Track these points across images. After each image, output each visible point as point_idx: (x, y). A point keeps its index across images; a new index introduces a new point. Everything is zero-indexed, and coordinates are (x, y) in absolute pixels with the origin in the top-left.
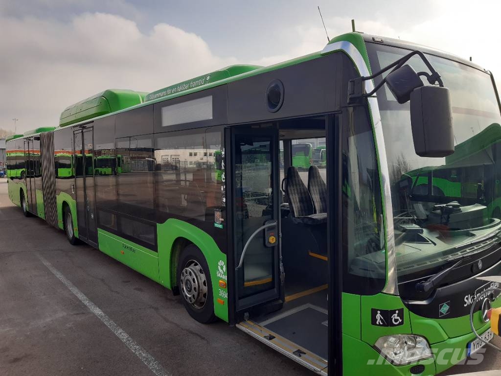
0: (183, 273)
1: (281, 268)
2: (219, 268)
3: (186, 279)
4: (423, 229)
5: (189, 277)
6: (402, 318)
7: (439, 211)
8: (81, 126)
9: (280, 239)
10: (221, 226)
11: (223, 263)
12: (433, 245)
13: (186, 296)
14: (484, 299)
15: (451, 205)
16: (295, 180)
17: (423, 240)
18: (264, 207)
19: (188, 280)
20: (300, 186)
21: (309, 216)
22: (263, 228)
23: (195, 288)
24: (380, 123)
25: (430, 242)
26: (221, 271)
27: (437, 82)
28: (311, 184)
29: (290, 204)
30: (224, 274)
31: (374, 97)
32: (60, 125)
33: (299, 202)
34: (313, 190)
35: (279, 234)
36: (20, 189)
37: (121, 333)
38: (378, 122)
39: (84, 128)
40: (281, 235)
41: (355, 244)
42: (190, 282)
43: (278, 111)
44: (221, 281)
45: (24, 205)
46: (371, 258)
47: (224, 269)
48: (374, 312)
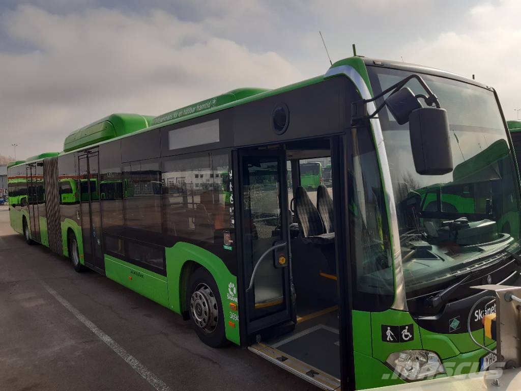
0: (193, 297)
1: (292, 288)
2: (230, 290)
3: (196, 303)
4: (432, 246)
5: (200, 302)
6: (412, 334)
7: (447, 228)
8: (85, 150)
9: (290, 261)
10: (230, 248)
11: (233, 285)
12: (441, 261)
13: (197, 320)
15: (459, 221)
16: (304, 200)
17: (432, 257)
18: (273, 228)
19: (198, 304)
20: (309, 206)
21: (319, 236)
22: (272, 248)
23: (205, 312)
24: (383, 143)
25: (439, 258)
26: (231, 293)
27: (434, 104)
28: (319, 204)
29: (300, 223)
30: (234, 297)
31: (376, 118)
32: (64, 151)
33: (309, 221)
34: (323, 209)
35: (288, 254)
36: (22, 216)
37: (131, 360)
38: (380, 143)
39: (89, 152)
40: (290, 255)
41: (363, 263)
42: (200, 306)
43: (283, 133)
44: (231, 304)
45: (27, 233)
46: (379, 275)
47: (235, 291)
48: (384, 329)
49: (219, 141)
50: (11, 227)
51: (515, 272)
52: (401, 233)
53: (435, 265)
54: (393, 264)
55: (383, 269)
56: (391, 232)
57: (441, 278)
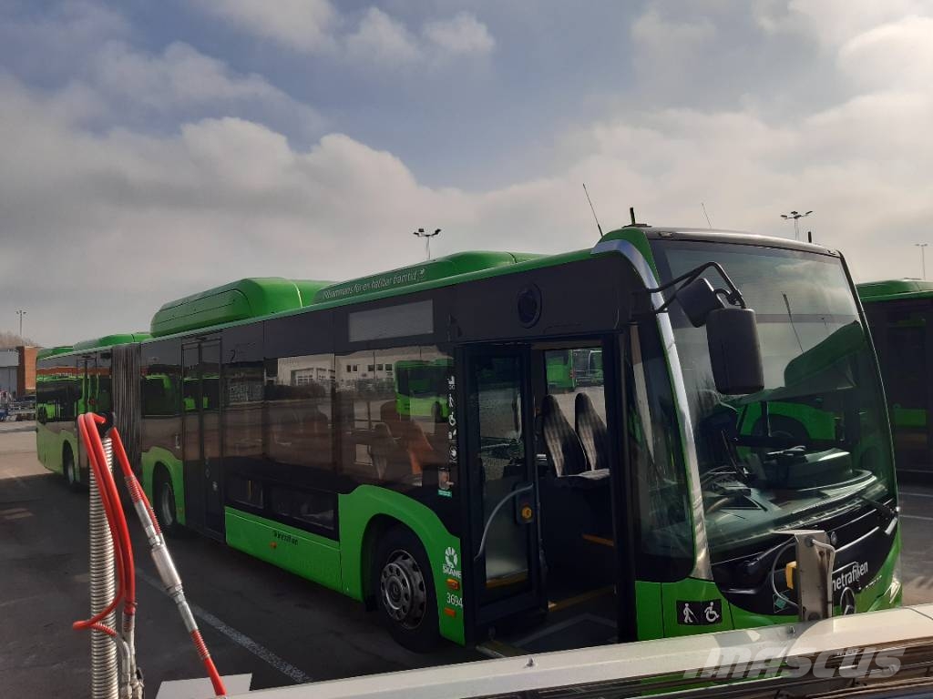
0: (385, 573)
1: (540, 557)
2: (447, 558)
3: (390, 581)
4: (752, 489)
5: (396, 578)
6: (719, 612)
7: (774, 461)
8: (197, 336)
9: (539, 513)
10: (449, 494)
11: (453, 551)
12: (762, 511)
13: (391, 608)
14: (843, 588)
15: (790, 452)
16: (555, 419)
17: (750, 505)
18: (506, 463)
19: (394, 583)
20: (562, 426)
21: (580, 475)
22: (512, 494)
23: (406, 595)
24: (674, 347)
25: (759, 507)
26: (449, 563)
27: (738, 303)
28: (579, 423)
29: (549, 456)
30: (455, 568)
31: (665, 312)
32: (152, 334)
33: (563, 452)
34: (584, 432)
35: (536, 503)
36: (62, 443)
37: (291, 671)
38: (671, 346)
39: (204, 340)
40: (539, 505)
41: (650, 514)
42: (398, 586)
43: (533, 325)
44: (449, 580)
45: (71, 472)
46: (672, 530)
47: (456, 560)
48: (681, 606)
49: (431, 332)
50: (38, 462)
51: (877, 528)
52: (701, 471)
53: (754, 517)
54: (692, 517)
55: (677, 522)
56: (687, 468)
57: (761, 535)
